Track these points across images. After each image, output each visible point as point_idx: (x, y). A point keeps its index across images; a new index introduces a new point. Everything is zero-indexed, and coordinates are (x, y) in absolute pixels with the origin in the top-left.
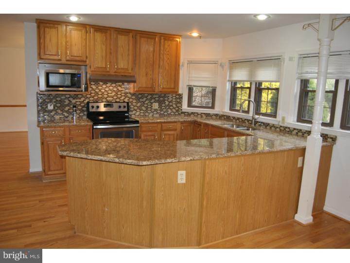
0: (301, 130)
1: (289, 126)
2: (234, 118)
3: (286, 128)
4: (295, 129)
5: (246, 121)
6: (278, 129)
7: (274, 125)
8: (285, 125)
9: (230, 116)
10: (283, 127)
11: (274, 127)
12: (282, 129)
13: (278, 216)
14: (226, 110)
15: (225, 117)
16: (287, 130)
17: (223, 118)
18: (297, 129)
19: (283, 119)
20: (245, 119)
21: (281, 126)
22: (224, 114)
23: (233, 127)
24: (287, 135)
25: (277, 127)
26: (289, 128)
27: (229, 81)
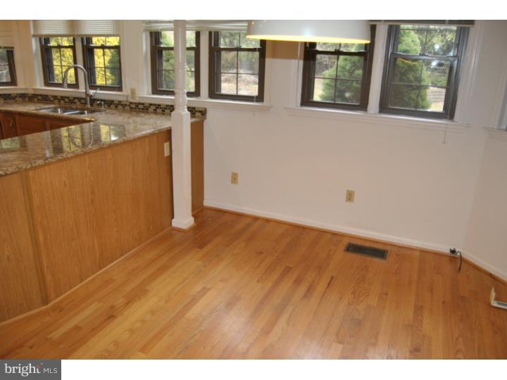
0: (160, 105)
1: (142, 101)
2: (55, 97)
3: (139, 104)
4: (151, 104)
5: (76, 101)
6: (127, 108)
7: (120, 102)
8: (137, 100)
9: (47, 96)
10: (135, 103)
11: (122, 105)
12: (133, 106)
13: (151, 228)
14: (39, 85)
15: (40, 98)
16: (141, 107)
17: (35, 99)
18: (155, 105)
19: (133, 92)
20: (74, 98)
21: (131, 103)
22: (37, 93)
23: (57, 112)
24: (143, 114)
25: (126, 105)
26: (143, 104)
27: (34, 36)
